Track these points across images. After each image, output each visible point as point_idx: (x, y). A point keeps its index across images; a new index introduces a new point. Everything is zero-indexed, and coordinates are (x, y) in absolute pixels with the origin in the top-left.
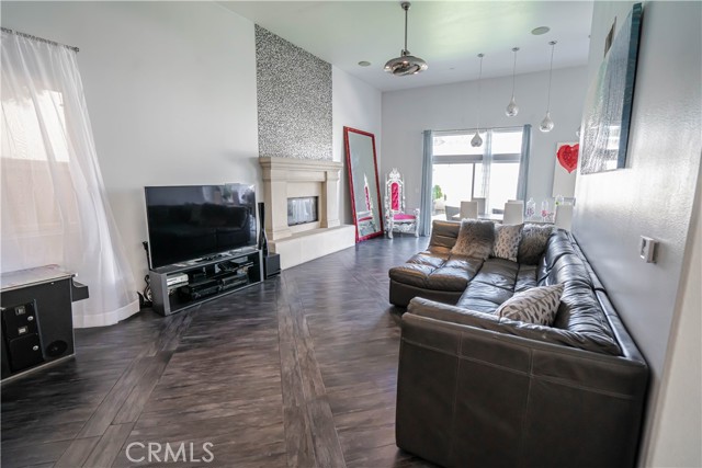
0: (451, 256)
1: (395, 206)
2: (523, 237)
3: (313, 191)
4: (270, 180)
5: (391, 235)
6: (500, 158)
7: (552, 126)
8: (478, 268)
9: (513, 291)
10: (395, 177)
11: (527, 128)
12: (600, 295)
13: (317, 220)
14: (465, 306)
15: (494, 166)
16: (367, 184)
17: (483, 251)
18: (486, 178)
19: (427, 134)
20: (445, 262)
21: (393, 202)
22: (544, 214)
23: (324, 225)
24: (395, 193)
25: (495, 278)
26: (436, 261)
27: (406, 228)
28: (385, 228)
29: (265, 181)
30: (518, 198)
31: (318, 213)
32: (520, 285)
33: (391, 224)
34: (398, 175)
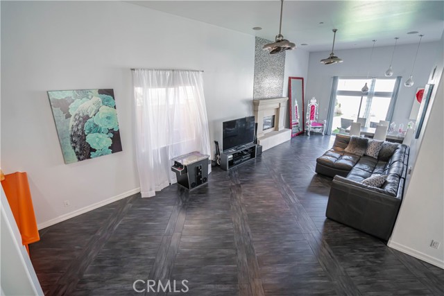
0: (344, 153)
1: (312, 118)
2: (382, 147)
3: (273, 113)
4: (257, 111)
5: (309, 134)
6: (379, 94)
7: (412, 84)
8: (357, 161)
9: (372, 173)
10: (313, 102)
11: (399, 78)
12: (402, 180)
13: (273, 127)
14: (350, 177)
15: (375, 99)
16: (297, 105)
17: (361, 152)
18: (368, 106)
19: (335, 79)
20: (341, 156)
21: (311, 116)
22: (400, 131)
23: (277, 129)
24: (312, 111)
25: (365, 166)
26: (337, 155)
27: (318, 130)
28: (305, 129)
29: (255, 111)
30: (386, 120)
31: (274, 123)
32: (376, 171)
33: (309, 128)
34: (315, 101)
